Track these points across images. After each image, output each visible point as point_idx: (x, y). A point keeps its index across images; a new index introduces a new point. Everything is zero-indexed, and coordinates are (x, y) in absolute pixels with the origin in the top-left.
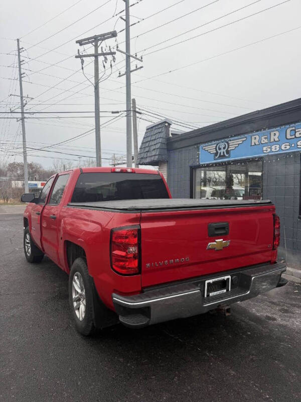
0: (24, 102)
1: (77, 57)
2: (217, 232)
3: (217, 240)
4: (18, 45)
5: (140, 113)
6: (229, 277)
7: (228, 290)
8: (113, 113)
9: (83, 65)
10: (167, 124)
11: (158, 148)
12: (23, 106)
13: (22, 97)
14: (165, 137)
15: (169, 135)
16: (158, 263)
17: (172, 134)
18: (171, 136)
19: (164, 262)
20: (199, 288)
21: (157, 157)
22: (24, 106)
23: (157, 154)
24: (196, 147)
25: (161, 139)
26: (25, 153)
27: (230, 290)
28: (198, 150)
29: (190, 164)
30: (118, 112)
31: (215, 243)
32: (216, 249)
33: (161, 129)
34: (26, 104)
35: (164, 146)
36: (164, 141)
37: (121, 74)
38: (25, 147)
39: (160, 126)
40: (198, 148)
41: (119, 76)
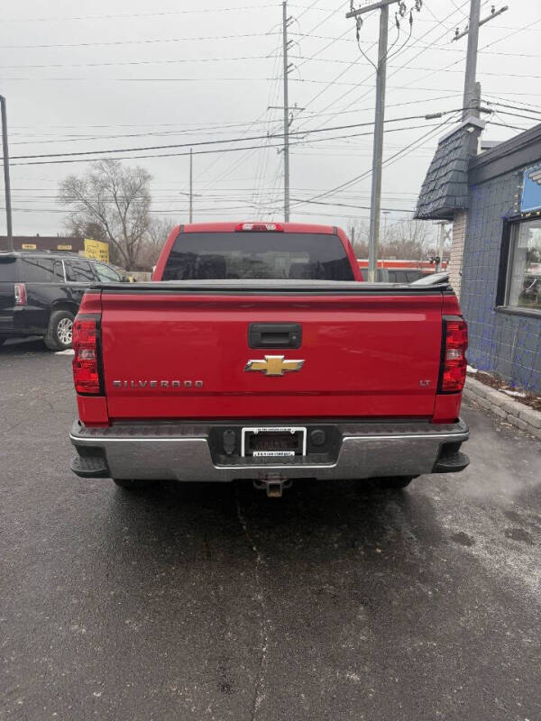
0: (290, 118)
1: (348, 16)
2: (266, 341)
3: (267, 357)
4: (285, 14)
5: (489, 112)
6: (305, 430)
7: (299, 454)
8: (428, 117)
9: (358, 29)
10: (471, 129)
11: (447, 183)
12: (287, 125)
13: (286, 110)
14: (465, 157)
15: (476, 151)
16: (136, 382)
17: (482, 148)
18: (480, 152)
19: (148, 383)
20: (207, 436)
21: (444, 201)
22: (289, 125)
23: (445, 194)
24: (516, 173)
25: (455, 163)
26: (286, 207)
27: (304, 454)
28: (520, 182)
29: (504, 214)
30: (439, 116)
31: (264, 361)
32: (268, 373)
33: (459, 141)
34: (292, 120)
35: (463, 178)
36: (463, 166)
37: (460, 33)
38: (287, 199)
39: (459, 135)
40: (521, 174)
41: (456, 39)
